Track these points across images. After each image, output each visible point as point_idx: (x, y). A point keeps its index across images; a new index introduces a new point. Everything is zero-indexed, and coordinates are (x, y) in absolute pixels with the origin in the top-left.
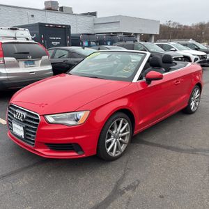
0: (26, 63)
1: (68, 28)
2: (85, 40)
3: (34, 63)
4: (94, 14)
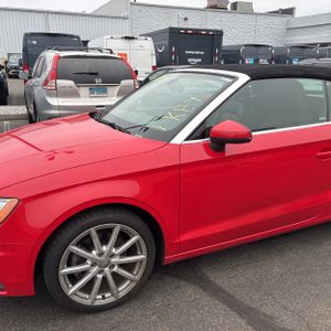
0: (91, 90)
1: (219, 35)
2: (250, 56)
3: (105, 92)
4: (290, 12)
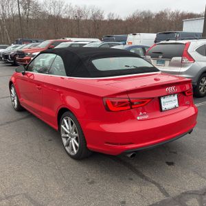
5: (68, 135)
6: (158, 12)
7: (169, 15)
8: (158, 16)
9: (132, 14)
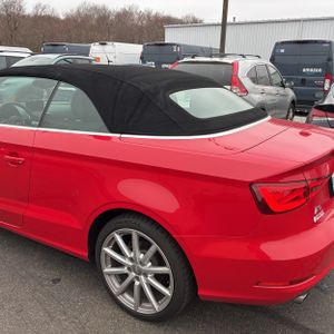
5: (125, 270)
6: (119, 10)
7: (136, 16)
8: (119, 15)
9: (75, 10)
